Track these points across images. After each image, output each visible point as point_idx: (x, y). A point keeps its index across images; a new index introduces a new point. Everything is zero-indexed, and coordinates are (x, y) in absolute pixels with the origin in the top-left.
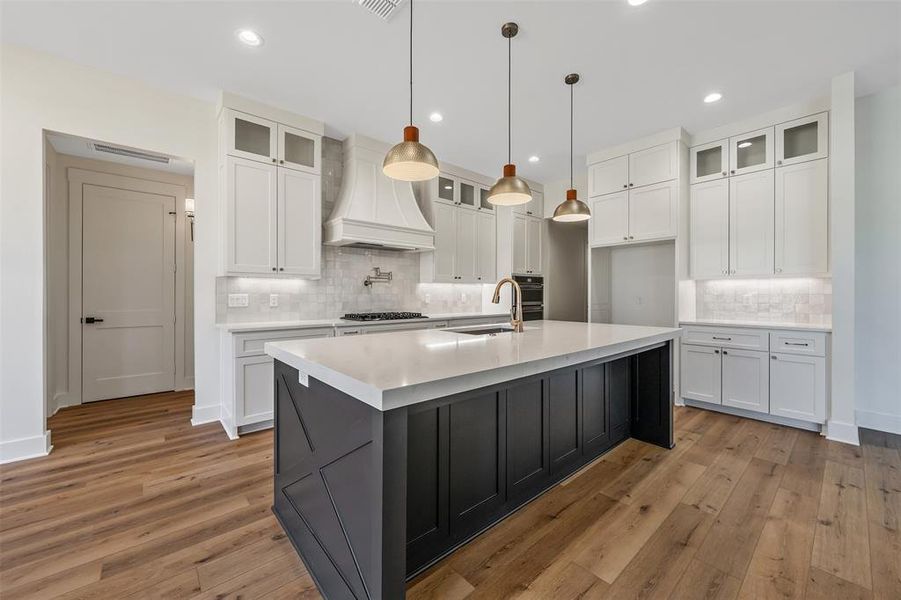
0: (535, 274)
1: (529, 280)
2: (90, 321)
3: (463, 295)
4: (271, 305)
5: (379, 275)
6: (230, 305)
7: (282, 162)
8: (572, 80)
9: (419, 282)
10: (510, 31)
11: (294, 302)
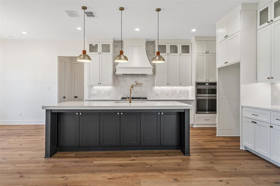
0: (211, 81)
1: (207, 84)
2: (76, 97)
3: (177, 91)
4: (102, 93)
5: (137, 84)
6: (92, 93)
7: (101, 53)
8: (158, 10)
9: (154, 85)
10: (122, 9)
11: (109, 93)
